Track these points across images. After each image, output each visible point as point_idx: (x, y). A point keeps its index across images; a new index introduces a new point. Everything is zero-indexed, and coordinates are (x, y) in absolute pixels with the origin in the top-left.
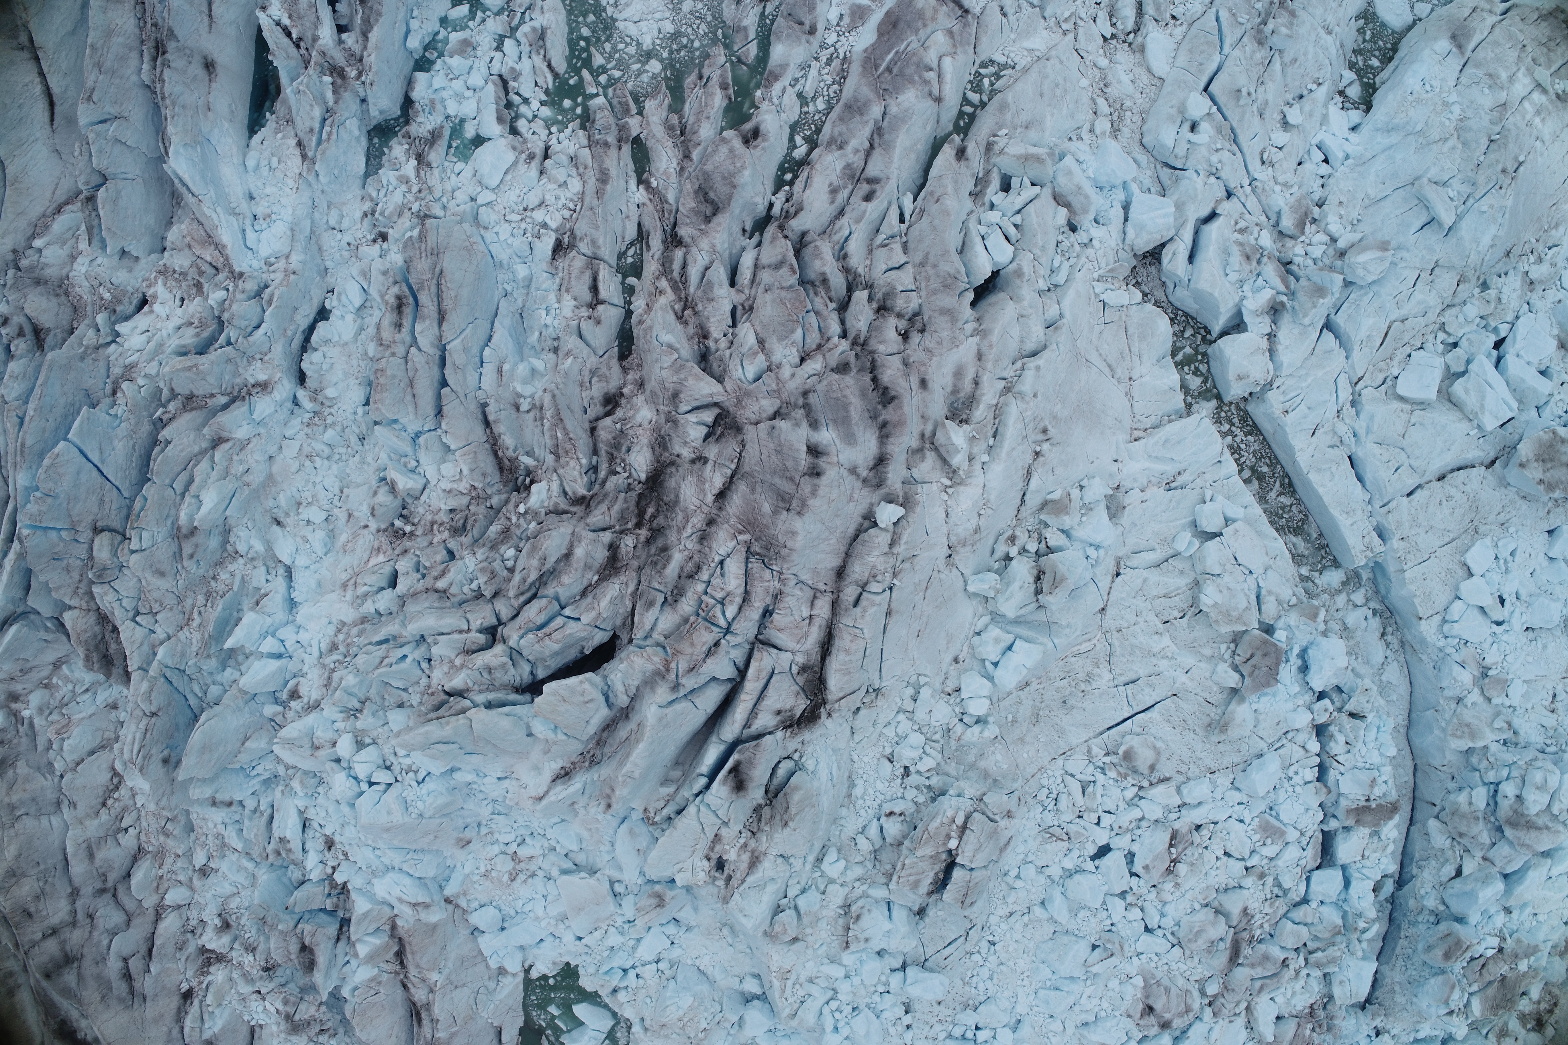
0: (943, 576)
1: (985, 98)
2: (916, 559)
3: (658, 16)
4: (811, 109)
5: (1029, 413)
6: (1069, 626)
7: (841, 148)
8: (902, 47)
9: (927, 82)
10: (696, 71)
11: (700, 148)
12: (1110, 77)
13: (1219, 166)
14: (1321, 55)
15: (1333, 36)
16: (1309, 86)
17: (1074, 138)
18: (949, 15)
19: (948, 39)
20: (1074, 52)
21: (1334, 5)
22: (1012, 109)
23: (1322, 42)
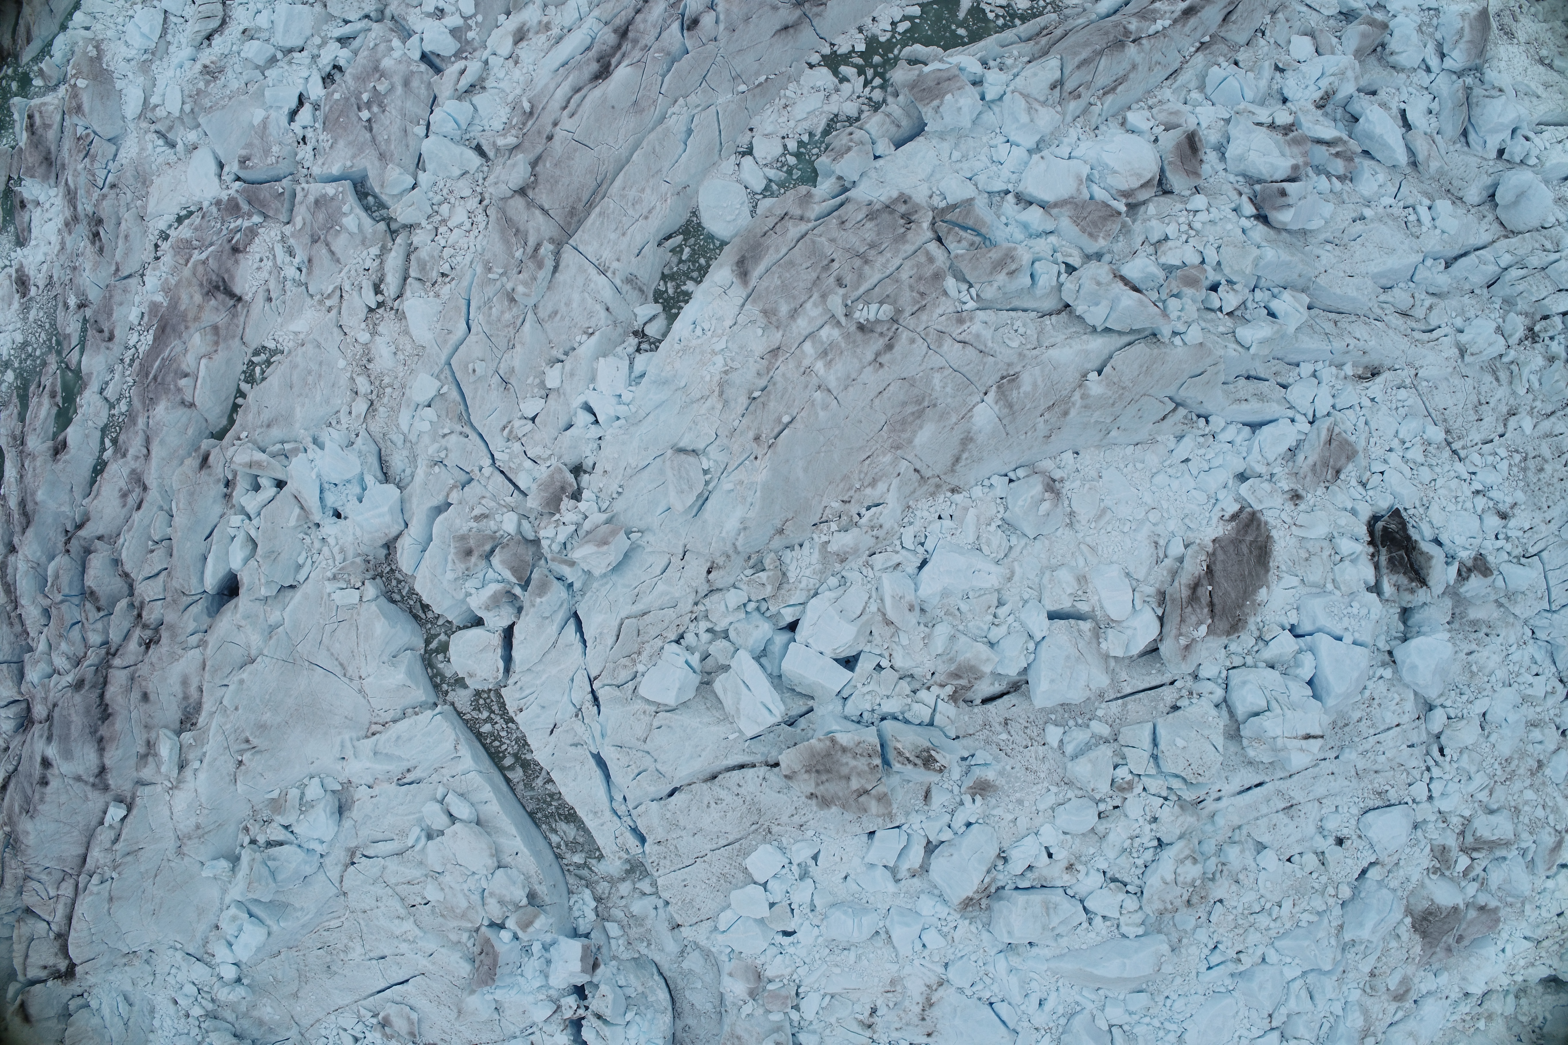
0: (173, 864)
2: (141, 853)
4: (115, 412)
5: (228, 726)
6: (302, 909)
7: (124, 455)
8: (168, 353)
9: (179, 390)
10: (37, 379)
12: (373, 351)
13: (443, 455)
14: (590, 301)
15: (609, 274)
16: (578, 339)
17: (334, 423)
18: (217, 309)
19: (210, 338)
20: (336, 330)
21: (613, 236)
22: (254, 409)
23: (592, 285)
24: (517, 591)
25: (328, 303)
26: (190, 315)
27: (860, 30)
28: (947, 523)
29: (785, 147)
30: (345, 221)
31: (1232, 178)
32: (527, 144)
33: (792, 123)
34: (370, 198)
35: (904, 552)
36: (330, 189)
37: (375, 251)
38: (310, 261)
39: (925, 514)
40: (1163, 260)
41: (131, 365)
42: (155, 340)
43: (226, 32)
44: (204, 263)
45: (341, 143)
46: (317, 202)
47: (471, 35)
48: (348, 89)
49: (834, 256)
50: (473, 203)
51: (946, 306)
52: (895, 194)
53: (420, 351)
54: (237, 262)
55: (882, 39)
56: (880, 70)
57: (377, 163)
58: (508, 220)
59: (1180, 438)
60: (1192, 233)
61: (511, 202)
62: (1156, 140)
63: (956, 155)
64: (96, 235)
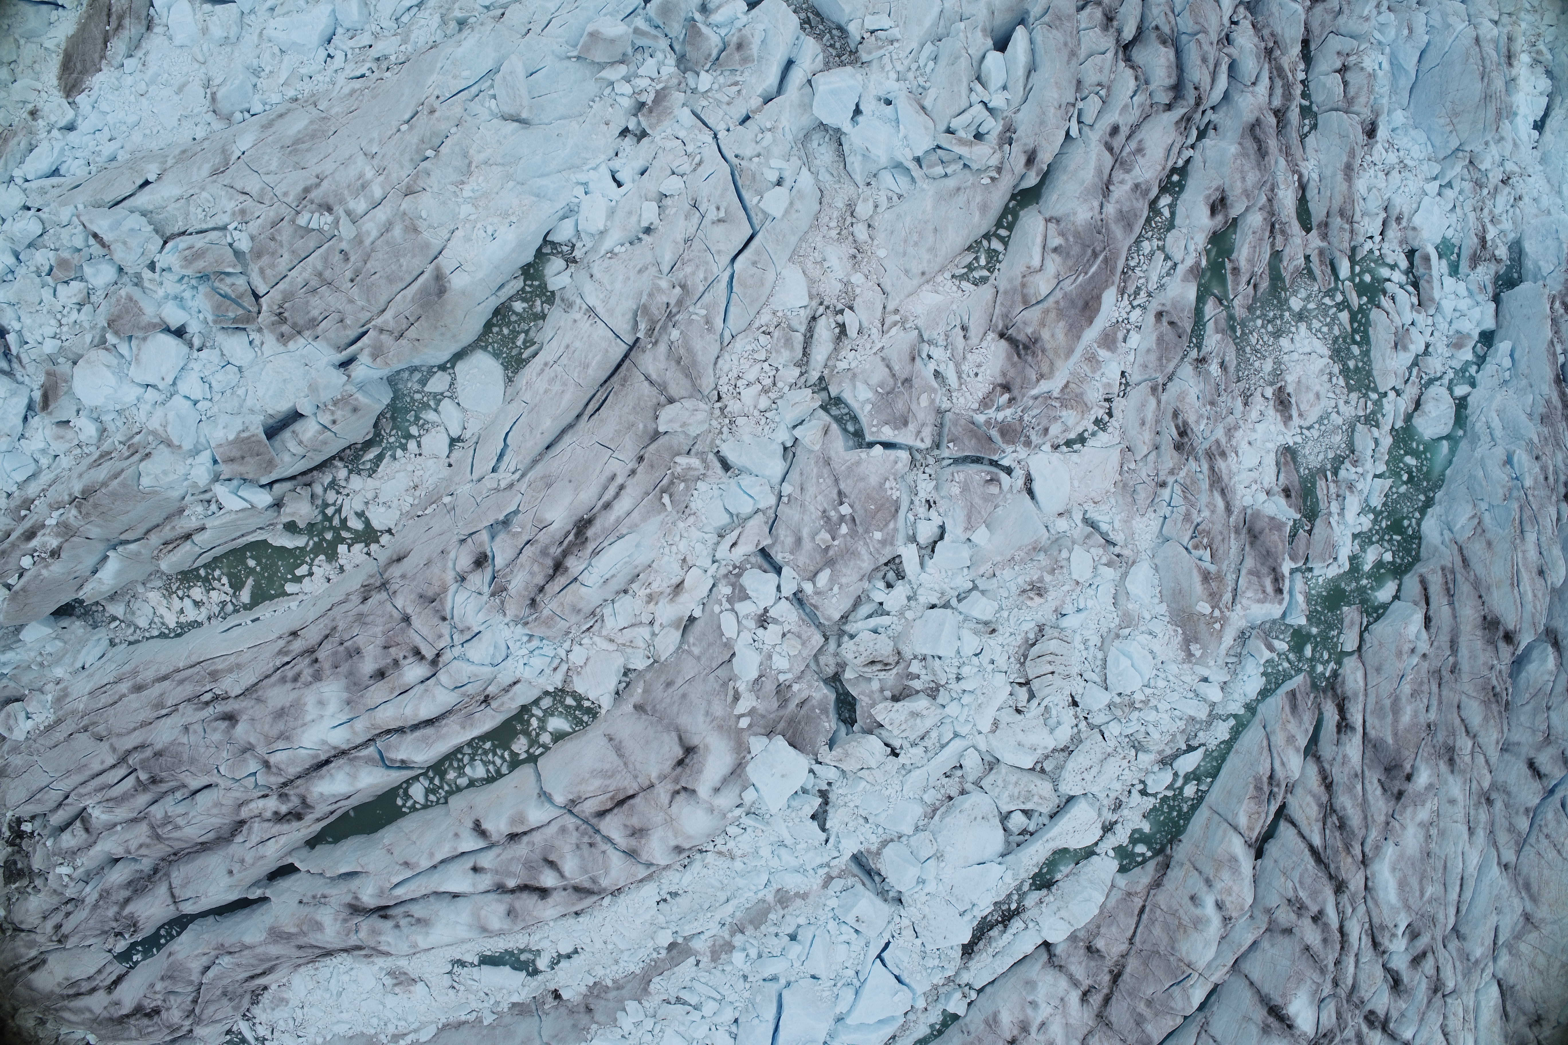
1: (985, 243)
3: (1295, 356)
7: (1137, 186)
8: (1081, 278)
9: (1062, 234)
10: (1259, 294)
11: (1260, 205)
12: (849, 266)
13: (760, 136)
14: (605, 281)
15: (584, 306)
16: (623, 249)
17: (895, 198)
18: (1025, 323)
19: (1031, 291)
20: (888, 288)
21: (578, 344)
22: (974, 206)
23: (601, 296)
24: (698, 16)
25: (897, 318)
26: (1053, 315)
27: (342, 568)
28: (304, 71)
29: (419, 446)
30: (870, 395)
31: (26, 379)
32: (667, 456)
33: (410, 468)
34: (851, 428)
35: (345, 48)
36: (888, 434)
37: (842, 365)
38: (913, 359)
39: (321, 78)
40: (83, 284)
41: (1138, 289)
42: (1099, 298)
43: (1019, 640)
44: (1041, 376)
45: (874, 480)
46: (906, 423)
47: (728, 590)
48: (866, 544)
49: (350, 285)
50: (733, 406)
51: (254, 227)
52: (291, 345)
53: (795, 257)
54: (1004, 374)
55: (322, 557)
56: (327, 524)
57: (833, 454)
58: (688, 375)
59: (114, 159)
60: (59, 316)
61: (683, 393)
62: (78, 412)
63: (241, 392)
64: (1183, 433)
